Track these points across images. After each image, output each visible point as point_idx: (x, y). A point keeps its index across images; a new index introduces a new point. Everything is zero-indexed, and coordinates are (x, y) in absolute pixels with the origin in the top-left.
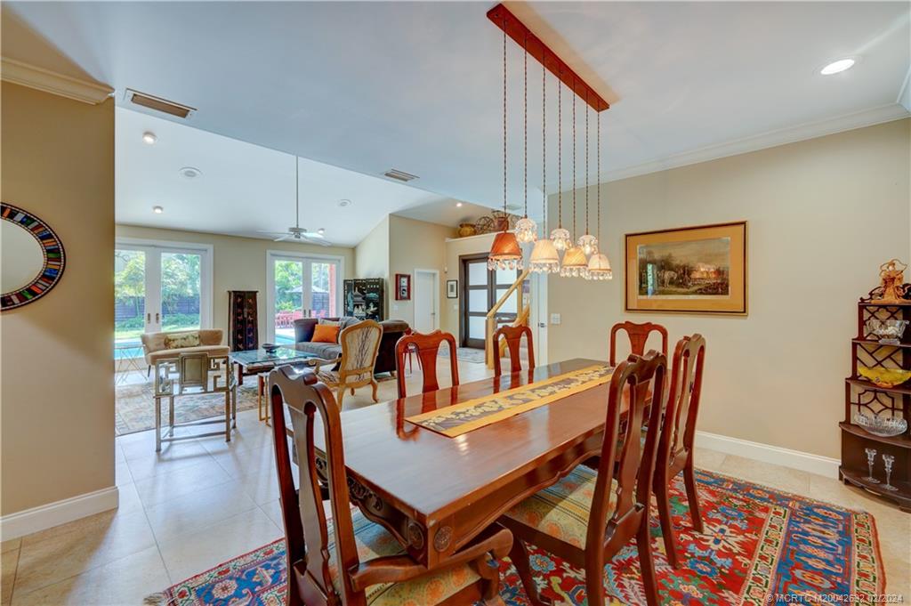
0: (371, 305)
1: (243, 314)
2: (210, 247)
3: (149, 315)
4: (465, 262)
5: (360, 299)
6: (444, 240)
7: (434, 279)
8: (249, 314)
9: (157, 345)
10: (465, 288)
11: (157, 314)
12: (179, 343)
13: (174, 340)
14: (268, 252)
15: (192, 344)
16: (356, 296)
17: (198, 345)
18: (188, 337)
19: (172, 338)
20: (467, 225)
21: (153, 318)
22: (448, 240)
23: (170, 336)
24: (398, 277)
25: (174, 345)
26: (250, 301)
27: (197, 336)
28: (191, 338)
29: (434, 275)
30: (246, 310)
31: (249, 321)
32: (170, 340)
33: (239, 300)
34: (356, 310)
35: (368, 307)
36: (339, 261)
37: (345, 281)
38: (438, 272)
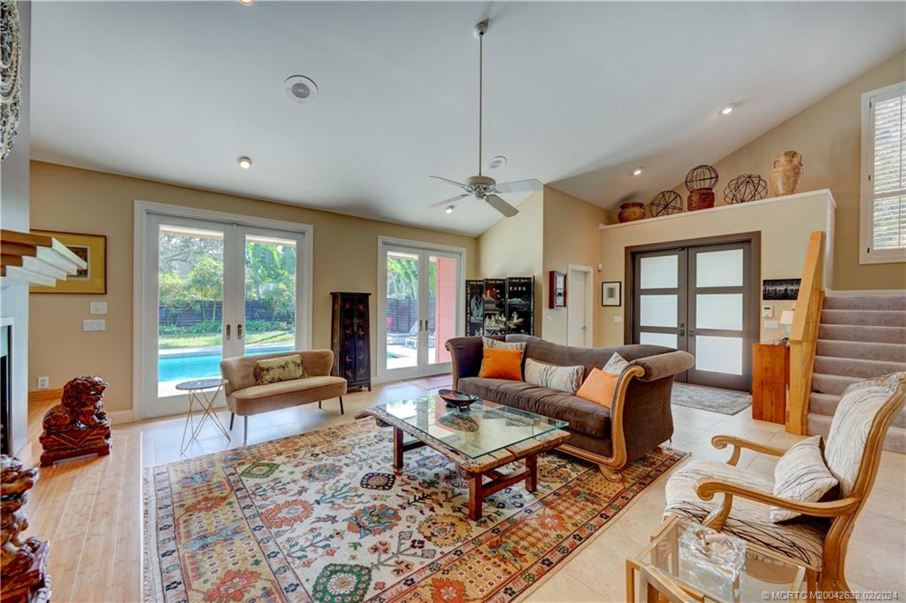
0: (515, 315)
1: (352, 326)
2: (309, 229)
3: (228, 327)
4: (634, 256)
5: (493, 306)
6: (598, 226)
7: (585, 281)
8: (359, 326)
9: (244, 378)
10: (633, 292)
11: (240, 326)
12: (275, 374)
13: (268, 370)
14: (381, 239)
15: (293, 375)
16: (488, 302)
17: (301, 377)
18: (287, 364)
19: (265, 366)
20: (634, 205)
21: (234, 330)
22: (602, 226)
23: (264, 363)
24: (552, 275)
25: (268, 377)
26: (361, 307)
27: (299, 361)
28: (291, 366)
29: (586, 273)
30: (356, 321)
31: (359, 336)
32: (263, 370)
33: (347, 306)
34: (487, 321)
35: (510, 318)
36: (460, 254)
37: (467, 282)
38: (591, 270)
